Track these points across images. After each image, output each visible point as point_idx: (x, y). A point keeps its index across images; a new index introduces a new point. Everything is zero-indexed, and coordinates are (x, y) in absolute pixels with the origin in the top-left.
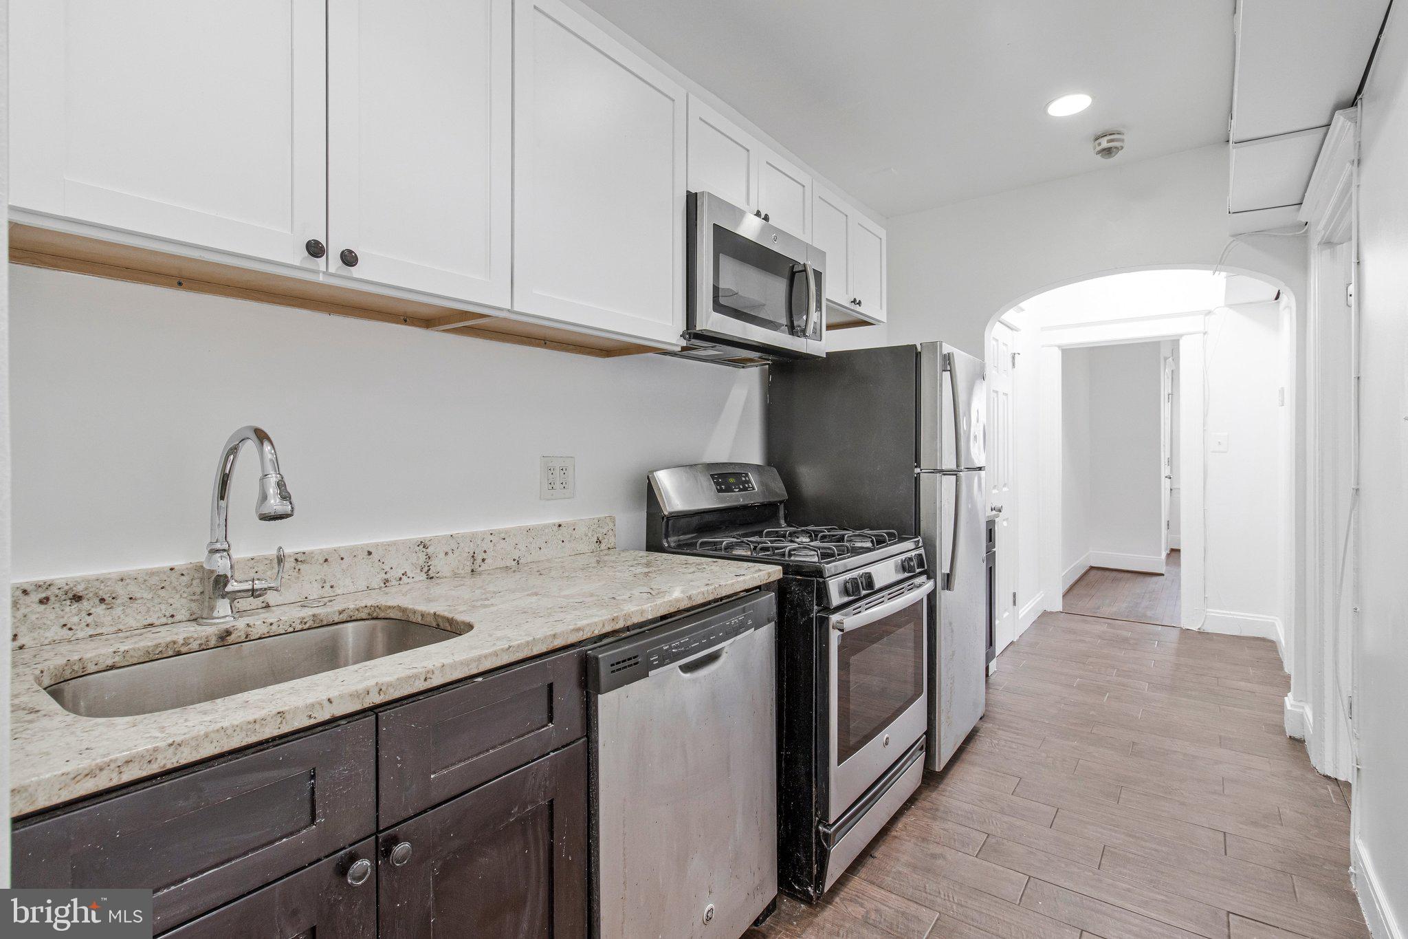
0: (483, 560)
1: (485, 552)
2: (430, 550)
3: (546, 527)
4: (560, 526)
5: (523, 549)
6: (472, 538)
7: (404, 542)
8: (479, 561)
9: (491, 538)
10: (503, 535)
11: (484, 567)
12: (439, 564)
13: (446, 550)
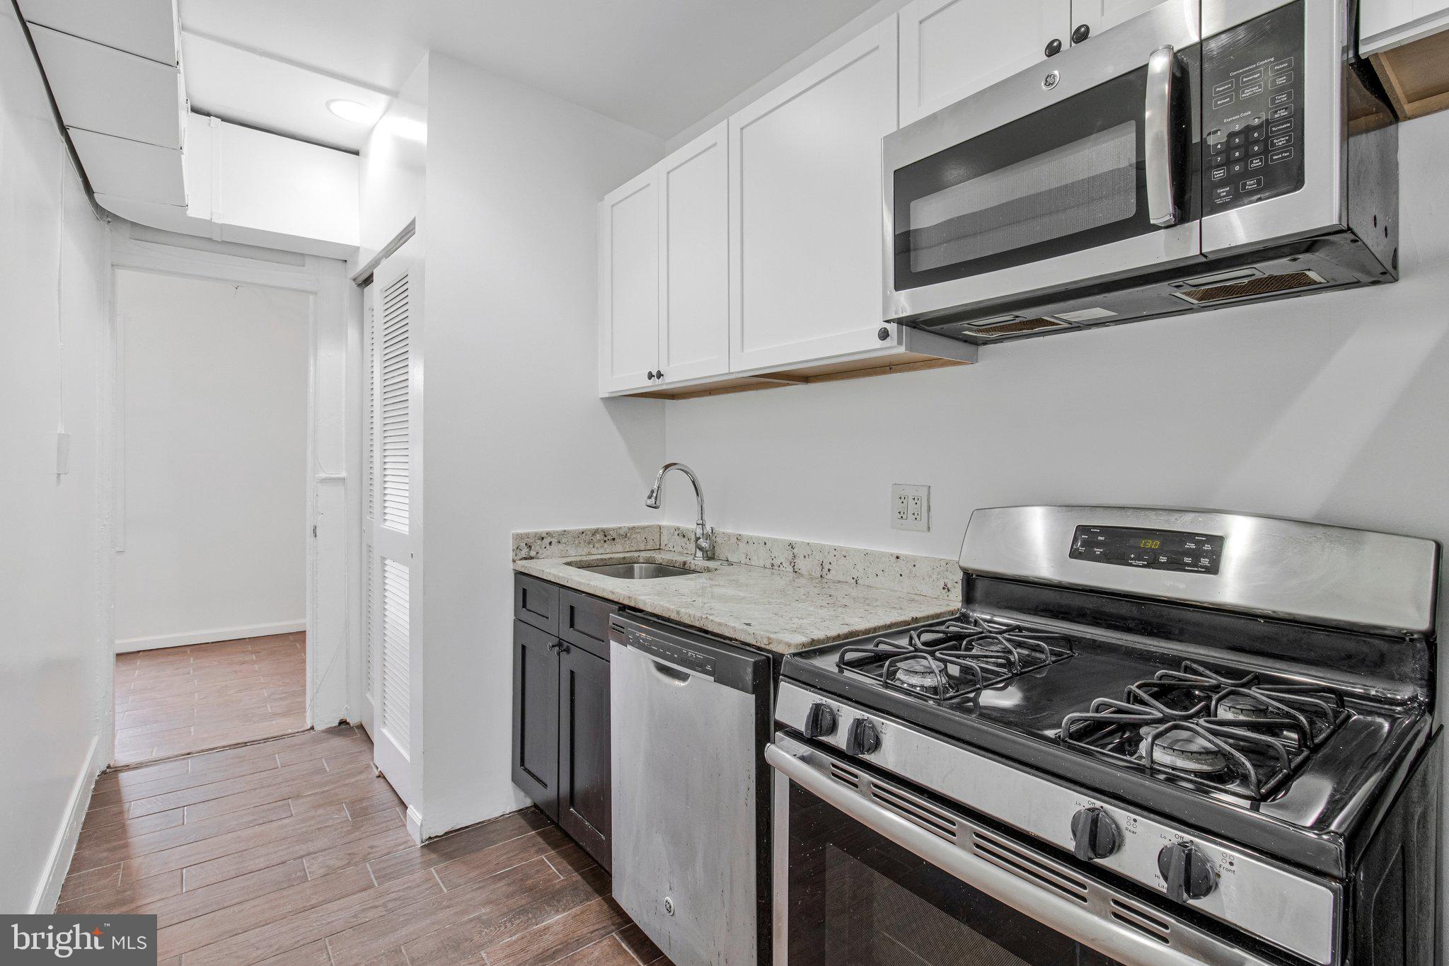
0: (829, 570)
1: (830, 563)
2: (795, 551)
3: (883, 555)
4: (898, 558)
5: (861, 570)
6: (821, 549)
7: (782, 541)
8: (826, 570)
9: (835, 553)
10: (844, 553)
11: (830, 576)
12: (802, 564)
13: (805, 554)
